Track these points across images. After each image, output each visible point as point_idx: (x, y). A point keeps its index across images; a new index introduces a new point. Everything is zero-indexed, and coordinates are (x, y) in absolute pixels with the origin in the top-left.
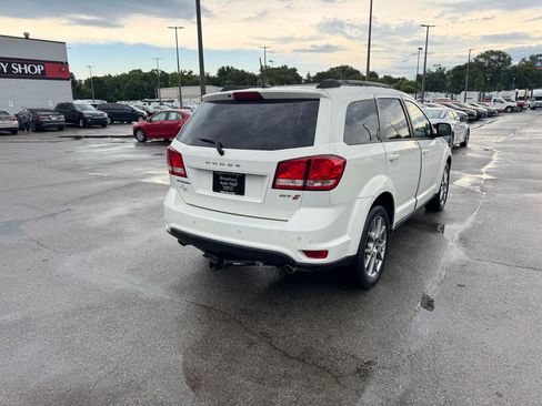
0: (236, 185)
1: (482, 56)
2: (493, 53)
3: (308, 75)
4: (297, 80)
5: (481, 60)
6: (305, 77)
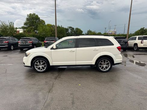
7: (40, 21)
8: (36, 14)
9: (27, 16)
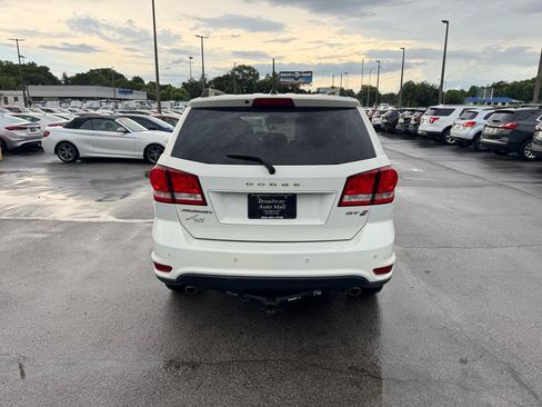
0: (284, 207)
1: (236, 69)
2: (244, 67)
3: (65, 76)
4: (53, 81)
5: (237, 73)
6: (60, 77)
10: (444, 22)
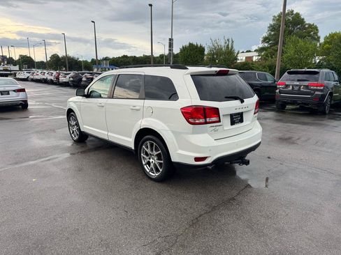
7: (305, 29)
8: (295, 13)
9: (274, 20)
10: (93, 22)
